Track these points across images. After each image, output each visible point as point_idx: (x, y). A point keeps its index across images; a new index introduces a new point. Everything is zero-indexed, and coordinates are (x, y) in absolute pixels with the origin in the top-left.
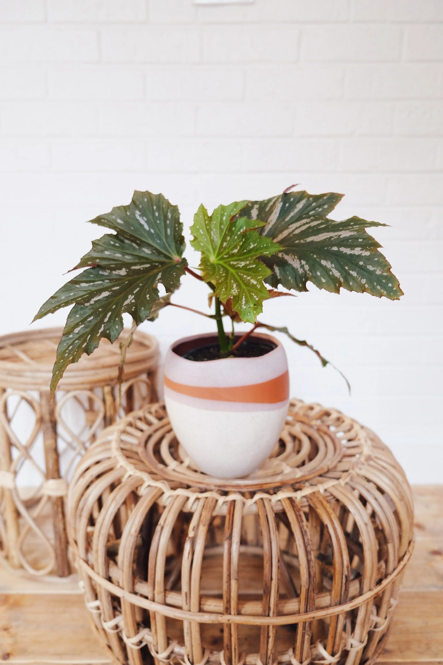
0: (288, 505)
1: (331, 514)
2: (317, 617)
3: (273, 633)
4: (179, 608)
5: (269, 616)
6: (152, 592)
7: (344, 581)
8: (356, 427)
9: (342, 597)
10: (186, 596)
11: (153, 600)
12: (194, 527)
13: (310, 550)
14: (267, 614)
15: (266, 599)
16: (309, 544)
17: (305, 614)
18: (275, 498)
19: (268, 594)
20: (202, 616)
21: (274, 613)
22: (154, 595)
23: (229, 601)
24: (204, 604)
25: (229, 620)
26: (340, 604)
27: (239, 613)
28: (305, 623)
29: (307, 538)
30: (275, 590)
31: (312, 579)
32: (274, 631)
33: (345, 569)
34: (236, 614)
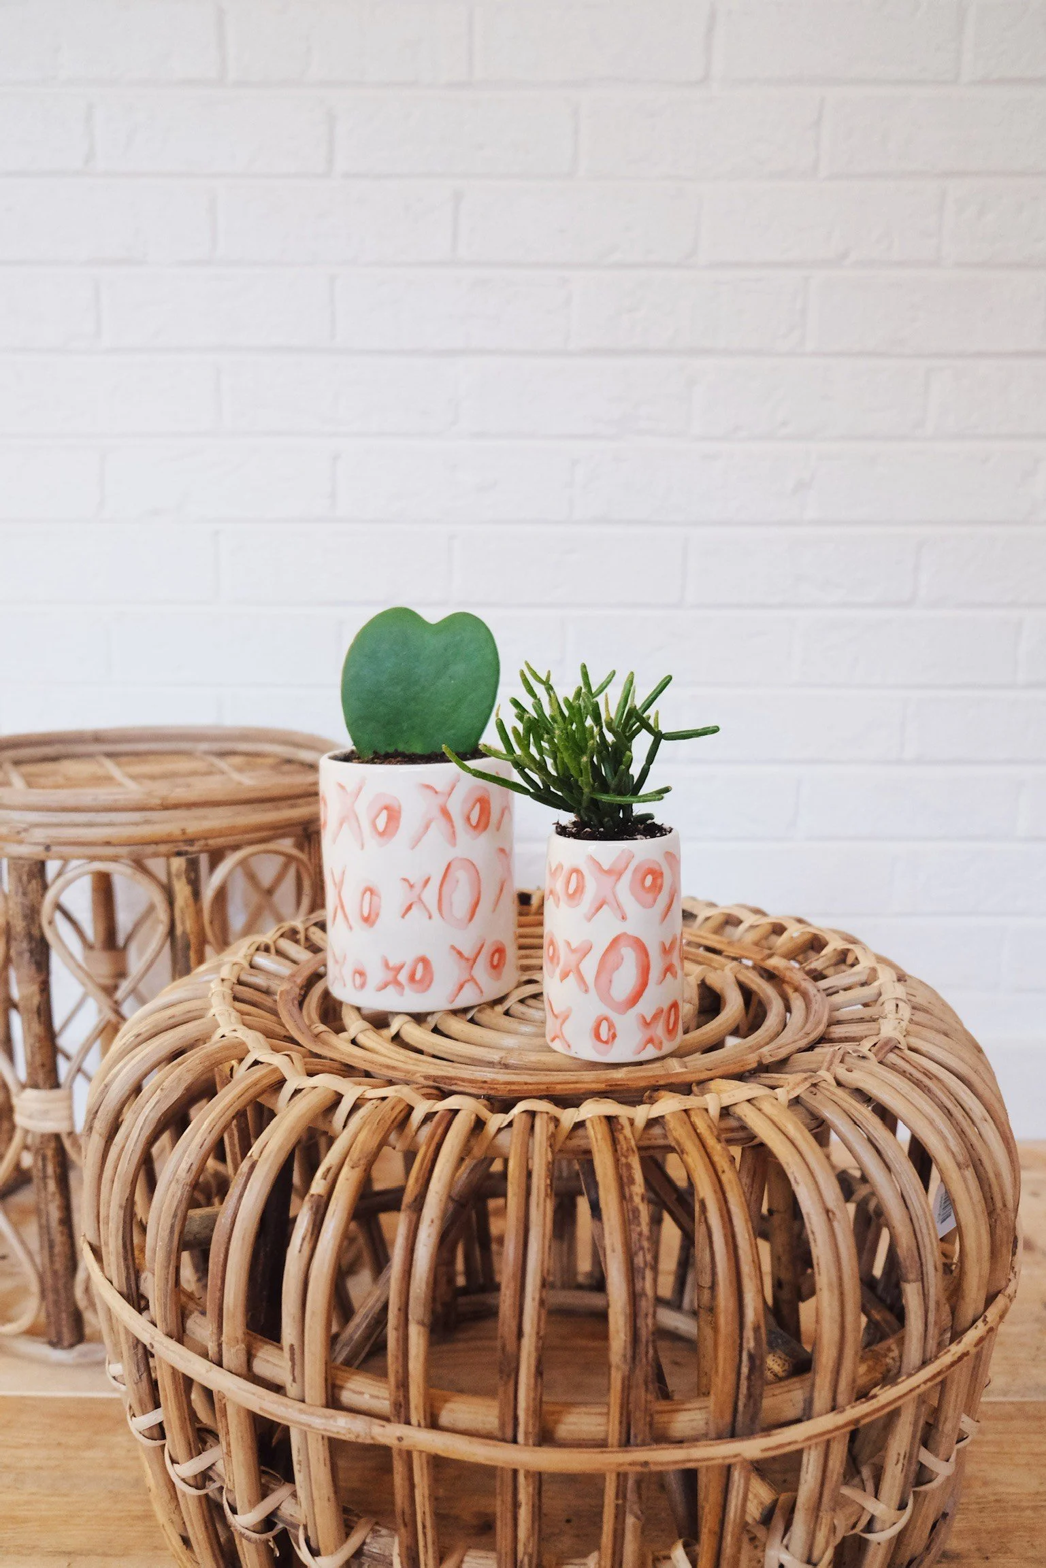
0: (599, 1137)
1: (723, 1172)
2: (656, 1463)
3: (527, 1493)
4: (278, 1389)
5: (515, 1441)
6: (214, 1338)
7: (745, 1370)
8: (885, 977)
9: (740, 1418)
10: (292, 1360)
11: (220, 1364)
12: (329, 1170)
13: (642, 1265)
14: (509, 1434)
15: (505, 1392)
16: (642, 1248)
17: (623, 1452)
18: (569, 1117)
19: (509, 1376)
20: (332, 1417)
21: (526, 1434)
22: (220, 1345)
23: (403, 1384)
24: (341, 1388)
25: (400, 1439)
26: (733, 1434)
27: (433, 1423)
28: (621, 1477)
29: (638, 1229)
30: (529, 1368)
31: (642, 1348)
32: (531, 1489)
33: (749, 1333)
34: (422, 1423)
